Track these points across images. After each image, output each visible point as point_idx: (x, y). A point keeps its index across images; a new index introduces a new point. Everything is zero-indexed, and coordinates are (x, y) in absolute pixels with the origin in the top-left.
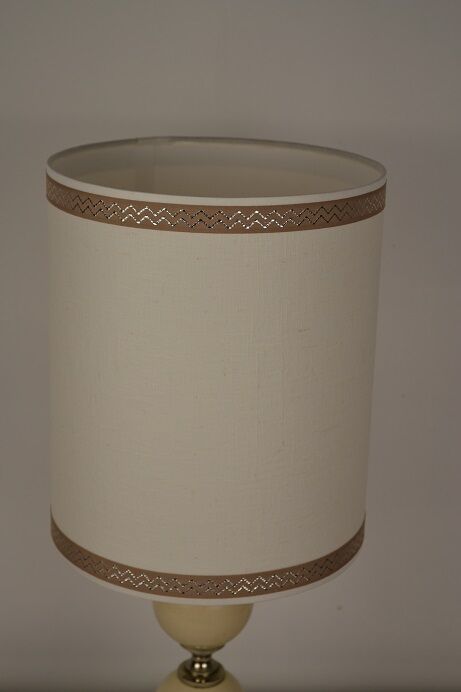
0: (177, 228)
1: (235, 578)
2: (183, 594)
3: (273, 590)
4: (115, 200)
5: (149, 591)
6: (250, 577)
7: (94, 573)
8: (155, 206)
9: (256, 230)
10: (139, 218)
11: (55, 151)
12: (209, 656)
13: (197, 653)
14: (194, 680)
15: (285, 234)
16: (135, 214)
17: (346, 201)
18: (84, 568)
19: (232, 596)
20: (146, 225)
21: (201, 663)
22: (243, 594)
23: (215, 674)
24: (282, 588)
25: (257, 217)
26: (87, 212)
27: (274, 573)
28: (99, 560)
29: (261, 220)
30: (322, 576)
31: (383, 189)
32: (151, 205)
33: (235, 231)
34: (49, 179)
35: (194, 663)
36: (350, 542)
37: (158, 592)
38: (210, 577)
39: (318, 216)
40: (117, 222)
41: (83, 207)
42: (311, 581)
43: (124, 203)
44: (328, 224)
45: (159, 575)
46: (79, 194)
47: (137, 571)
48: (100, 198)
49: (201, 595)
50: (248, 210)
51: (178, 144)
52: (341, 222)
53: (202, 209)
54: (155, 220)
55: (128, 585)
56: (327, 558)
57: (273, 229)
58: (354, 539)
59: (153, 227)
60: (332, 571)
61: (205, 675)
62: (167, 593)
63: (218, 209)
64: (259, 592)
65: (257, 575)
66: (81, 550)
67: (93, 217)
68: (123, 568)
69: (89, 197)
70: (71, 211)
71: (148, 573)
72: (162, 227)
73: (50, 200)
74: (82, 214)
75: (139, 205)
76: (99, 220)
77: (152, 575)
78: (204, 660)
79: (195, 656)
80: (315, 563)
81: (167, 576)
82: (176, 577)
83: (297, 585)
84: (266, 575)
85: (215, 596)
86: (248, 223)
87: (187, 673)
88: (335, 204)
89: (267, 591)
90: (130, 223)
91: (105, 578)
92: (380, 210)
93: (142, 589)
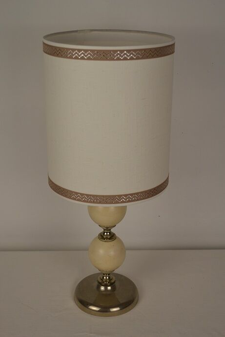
0: (95, 59)
1: (120, 196)
2: (100, 203)
3: (134, 201)
4: (70, 49)
5: (87, 202)
6: (126, 195)
7: (66, 196)
8: (86, 51)
9: (125, 59)
10: (79, 56)
11: (45, 35)
12: (110, 230)
13: (105, 228)
14: (104, 239)
15: (136, 61)
16: (78, 54)
17: (160, 48)
18: (62, 195)
19: (119, 203)
20: (83, 58)
21: (107, 233)
22: (123, 202)
23: (112, 237)
24: (138, 200)
25: (125, 54)
26: (60, 54)
27: (134, 194)
28: (68, 191)
29: (127, 55)
30: (153, 196)
31: (173, 45)
32: (84, 50)
33: (117, 60)
34: (44, 43)
35: (104, 233)
36: (163, 183)
37: (90, 202)
38: (110, 196)
39: (149, 54)
40: (71, 58)
41: (58, 53)
42: (148, 197)
43: (73, 50)
44: (153, 57)
45: (90, 195)
46: (56, 48)
47: (82, 194)
48: (64, 49)
49: (107, 203)
50: (122, 51)
51: (93, 32)
52: (158, 56)
53: (104, 51)
54: (86, 56)
55: (78, 200)
56: (154, 189)
57: (132, 59)
58: (165, 182)
59: (85, 59)
60: (157, 194)
61: (109, 237)
62: (94, 202)
63: (110, 51)
64: (129, 201)
65: (128, 195)
66: (60, 188)
67: (62, 56)
68: (77, 193)
69: (60, 49)
70: (53, 55)
71: (87, 195)
72: (89, 59)
73: (44, 52)
74: (58, 56)
75: (79, 50)
76: (64, 57)
77: (88, 195)
78: (108, 231)
79: (105, 230)
80: (150, 190)
81: (94, 196)
82: (97, 196)
83: (143, 199)
84: (131, 195)
85: (112, 203)
86: (122, 57)
87: (102, 237)
88: (156, 49)
89: (132, 201)
90: (76, 58)
91: (70, 198)
92: (173, 52)
93: (84, 201)
